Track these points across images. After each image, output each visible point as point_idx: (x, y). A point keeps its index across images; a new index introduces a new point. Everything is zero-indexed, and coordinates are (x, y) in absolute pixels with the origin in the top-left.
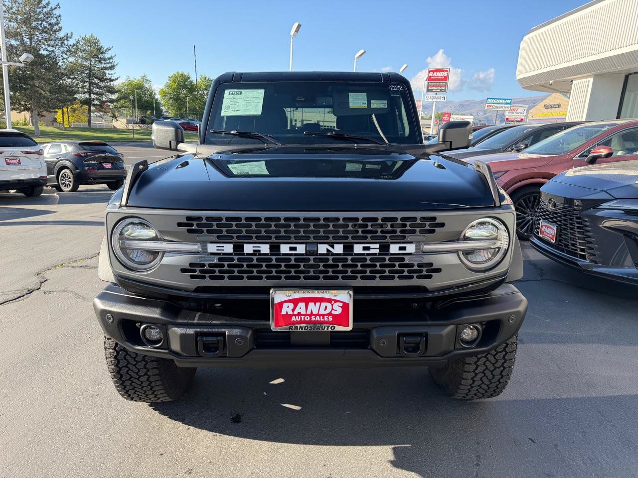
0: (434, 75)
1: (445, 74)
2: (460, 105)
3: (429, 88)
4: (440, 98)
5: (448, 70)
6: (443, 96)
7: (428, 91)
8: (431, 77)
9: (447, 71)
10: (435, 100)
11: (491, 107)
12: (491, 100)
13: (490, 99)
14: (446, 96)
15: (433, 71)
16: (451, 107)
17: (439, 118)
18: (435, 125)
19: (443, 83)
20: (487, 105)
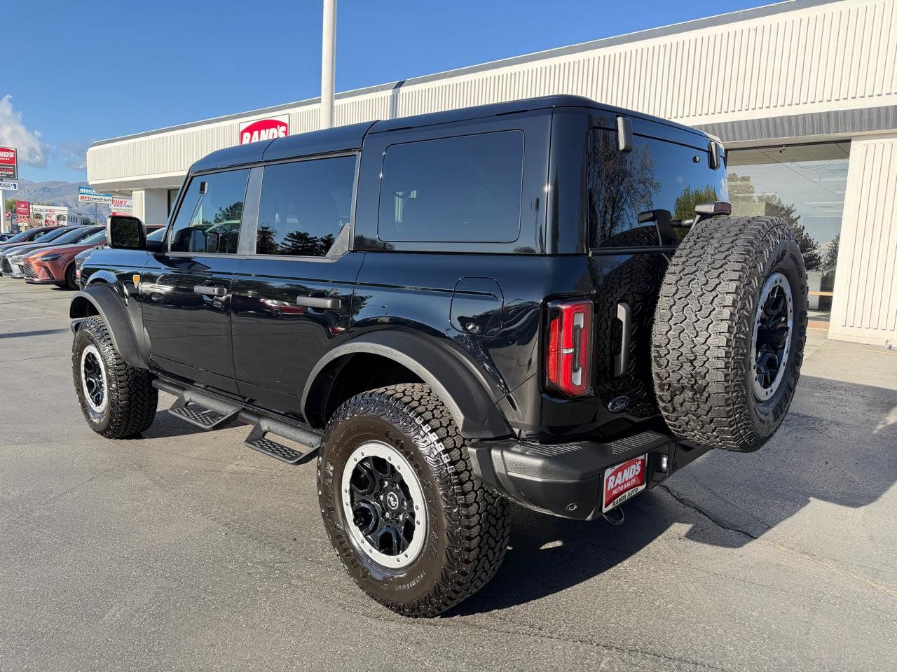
1: (11, 155)
2: (44, 189)
5: (14, 149)
6: (12, 183)
9: (13, 151)
11: (87, 199)
12: (85, 190)
13: (83, 188)
16: (28, 191)
17: (11, 208)
18: (7, 220)
19: (9, 166)
20: (80, 196)
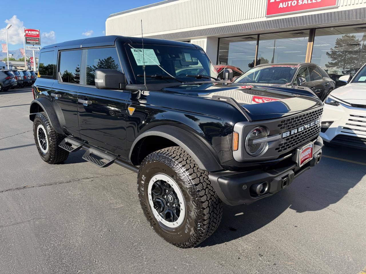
0: (29, 33)
3: (27, 41)
4: (36, 48)
5: (39, 30)
7: (27, 43)
8: (27, 34)
10: (33, 49)
14: (40, 47)
15: (28, 30)
19: (37, 38)
